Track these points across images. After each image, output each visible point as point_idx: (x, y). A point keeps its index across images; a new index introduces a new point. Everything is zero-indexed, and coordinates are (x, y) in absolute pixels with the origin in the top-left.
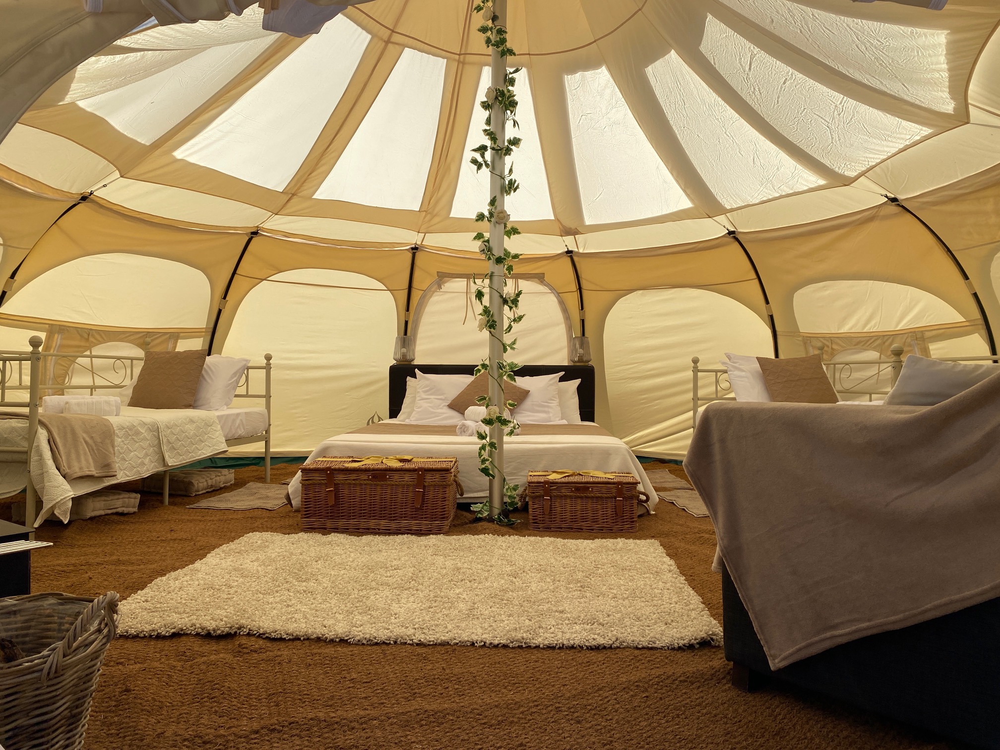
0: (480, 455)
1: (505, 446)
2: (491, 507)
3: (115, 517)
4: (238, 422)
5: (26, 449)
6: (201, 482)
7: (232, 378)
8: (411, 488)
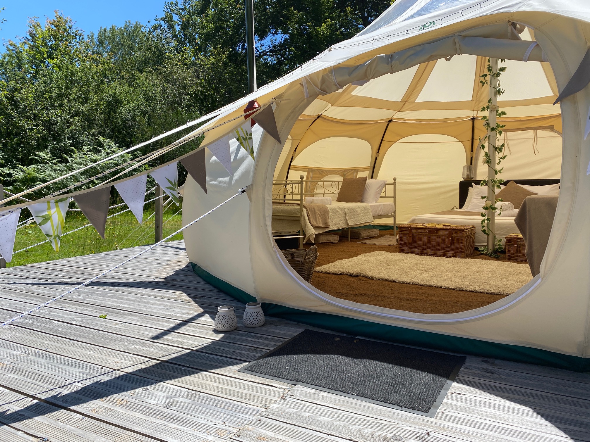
0: (482, 223)
1: (496, 221)
2: (488, 249)
3: (330, 244)
4: (380, 208)
5: (299, 216)
6: (364, 234)
7: (378, 189)
8: (446, 238)
